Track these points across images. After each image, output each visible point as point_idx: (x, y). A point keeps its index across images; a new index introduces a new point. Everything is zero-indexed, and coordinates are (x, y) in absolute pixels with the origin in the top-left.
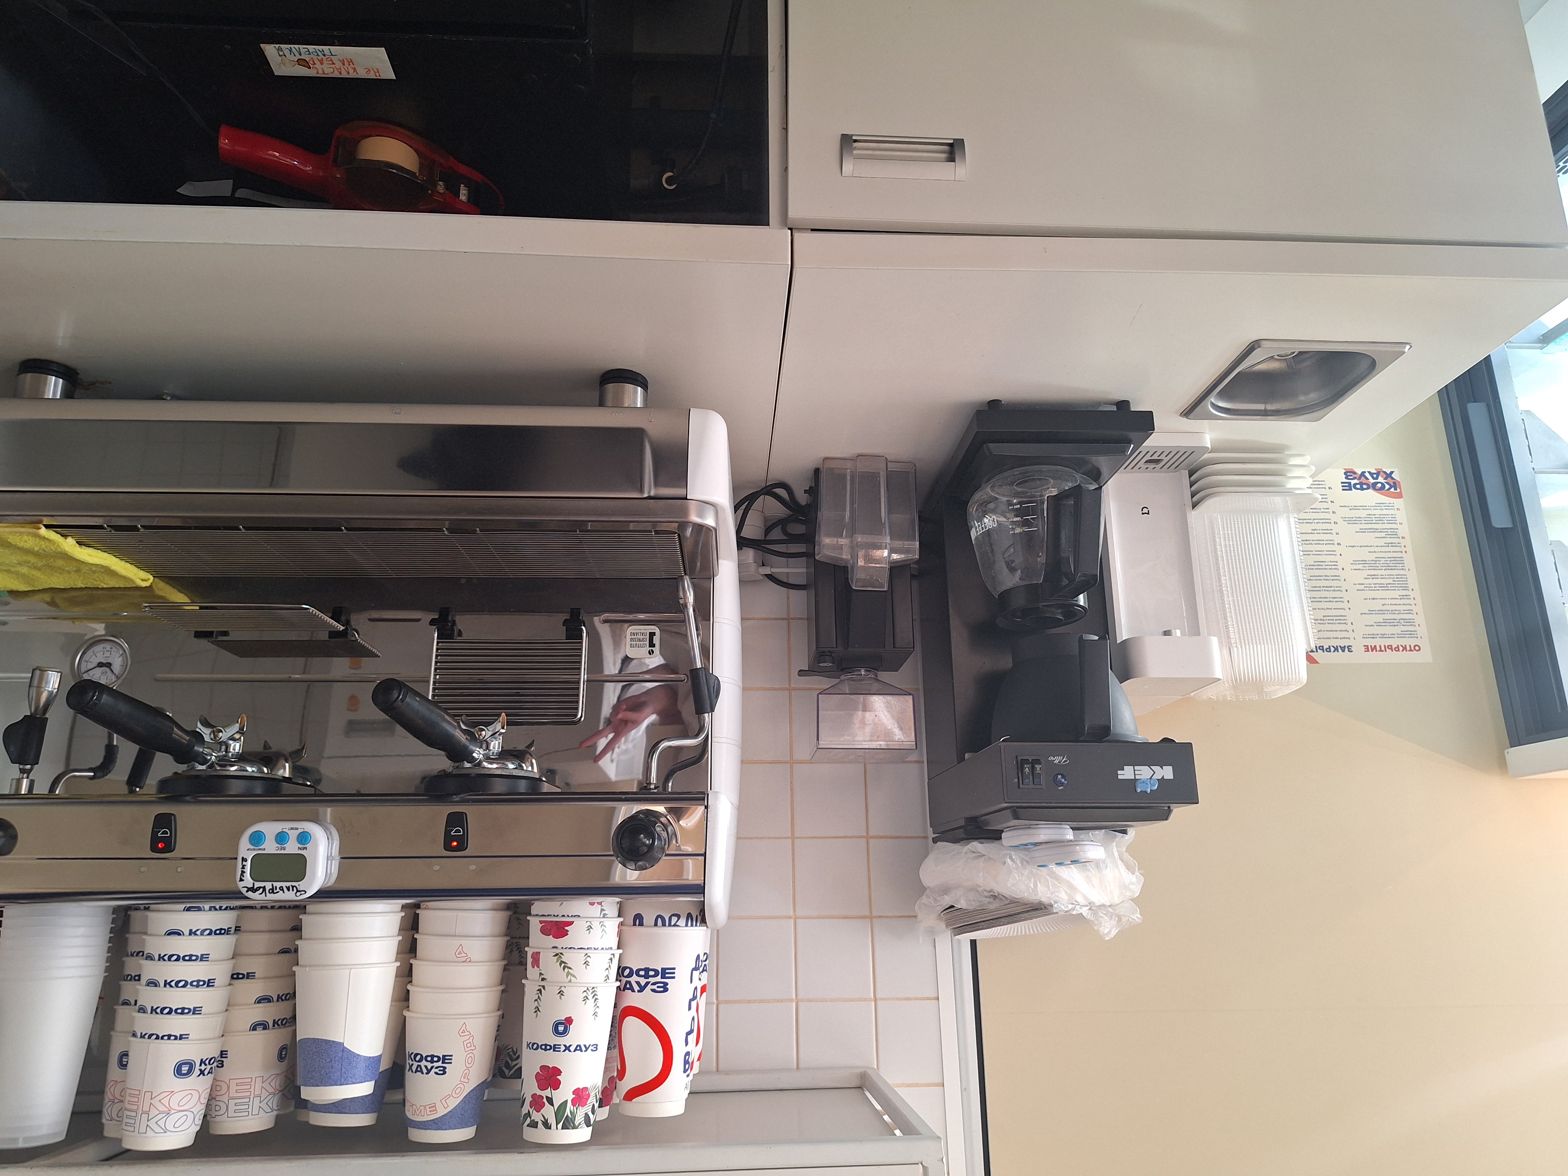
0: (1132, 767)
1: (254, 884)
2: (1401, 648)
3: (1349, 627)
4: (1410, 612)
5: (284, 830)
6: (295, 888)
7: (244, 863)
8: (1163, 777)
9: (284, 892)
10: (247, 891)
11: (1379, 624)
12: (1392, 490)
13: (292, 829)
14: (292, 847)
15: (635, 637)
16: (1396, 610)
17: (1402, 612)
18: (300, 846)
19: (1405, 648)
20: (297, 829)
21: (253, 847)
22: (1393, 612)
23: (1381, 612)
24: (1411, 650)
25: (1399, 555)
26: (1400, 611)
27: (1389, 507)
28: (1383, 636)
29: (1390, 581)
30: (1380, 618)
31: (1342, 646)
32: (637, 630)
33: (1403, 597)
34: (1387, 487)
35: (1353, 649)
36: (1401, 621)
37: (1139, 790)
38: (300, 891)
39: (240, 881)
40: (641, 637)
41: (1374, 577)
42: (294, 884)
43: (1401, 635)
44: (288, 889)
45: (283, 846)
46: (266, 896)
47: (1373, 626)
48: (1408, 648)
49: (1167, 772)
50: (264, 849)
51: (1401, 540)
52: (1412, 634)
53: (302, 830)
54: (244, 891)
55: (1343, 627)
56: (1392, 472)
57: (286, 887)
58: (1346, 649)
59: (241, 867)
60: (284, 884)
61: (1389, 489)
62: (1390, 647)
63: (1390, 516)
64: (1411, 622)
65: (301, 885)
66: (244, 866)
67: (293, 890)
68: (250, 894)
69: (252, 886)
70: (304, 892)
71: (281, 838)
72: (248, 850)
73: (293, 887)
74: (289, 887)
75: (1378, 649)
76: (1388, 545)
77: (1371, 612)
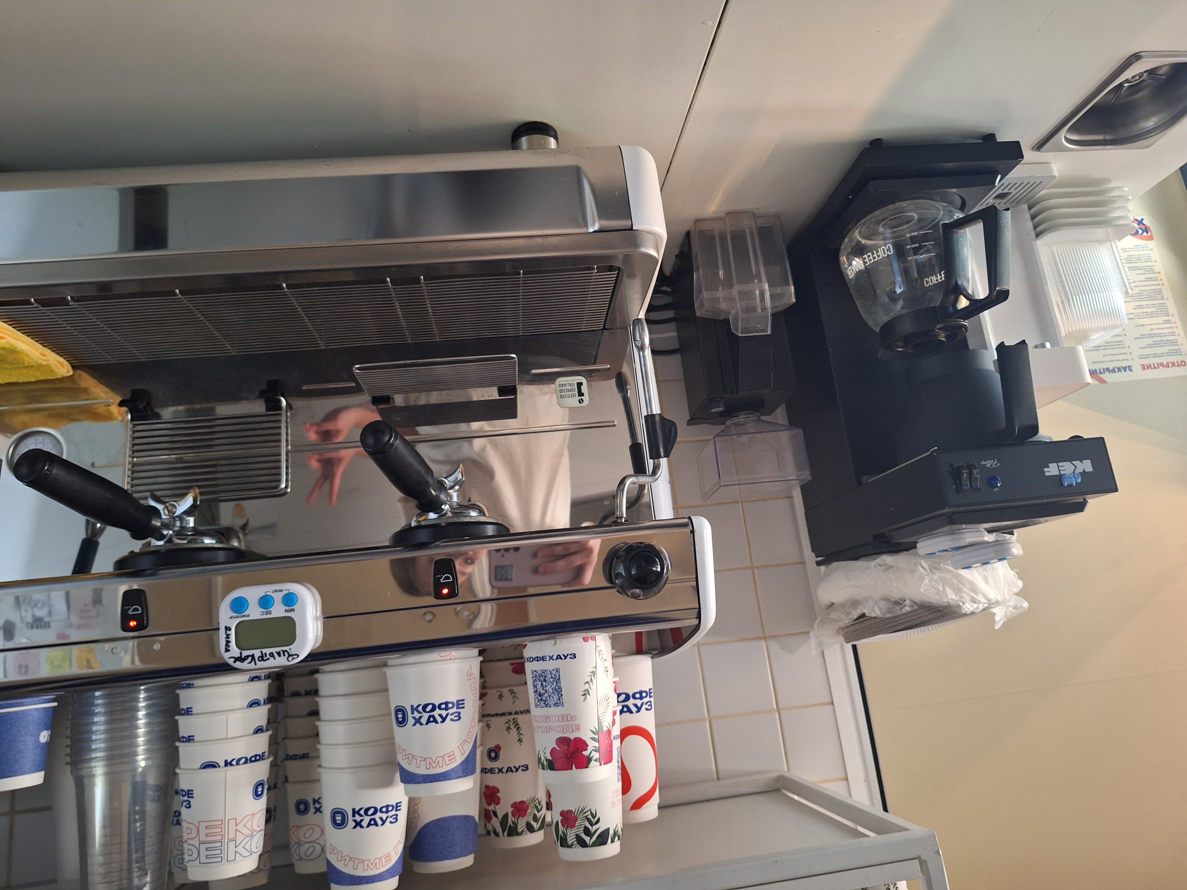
0: (1056, 464)
1: (241, 653)
2: (1170, 365)
3: (1127, 350)
4: (1173, 334)
5: (267, 593)
6: (286, 653)
7: (228, 632)
8: (1084, 470)
9: (275, 658)
10: (235, 662)
11: (1150, 346)
12: (1145, 234)
13: (276, 591)
14: (278, 611)
15: (564, 388)
16: (1162, 333)
17: (1167, 334)
18: (287, 608)
19: (1173, 364)
20: (281, 591)
21: (236, 615)
22: (1159, 335)
23: (1151, 336)
24: (1178, 366)
25: (1158, 287)
26: (1165, 333)
27: (1144, 248)
28: (1155, 356)
29: (1154, 309)
30: (1150, 341)
31: (1124, 366)
32: (564, 381)
33: (1166, 322)
34: (1140, 231)
35: (1133, 368)
36: (1168, 342)
37: (1066, 484)
38: (292, 655)
39: (226, 652)
40: (570, 388)
41: (1140, 307)
42: (284, 648)
43: (1170, 354)
44: (279, 654)
45: (268, 610)
46: (256, 664)
47: (1145, 348)
48: (1176, 364)
49: (1087, 466)
50: (248, 616)
51: (1157, 275)
52: (1178, 352)
53: (287, 592)
54: (231, 662)
55: (1122, 351)
56: (1142, 220)
57: (276, 652)
58: (1128, 369)
59: (225, 636)
60: (274, 650)
61: (1142, 233)
62: (1162, 364)
63: (1146, 256)
64: (1174, 343)
65: (293, 649)
66: (228, 636)
67: (284, 655)
68: (238, 665)
69: (239, 655)
70: (296, 656)
71: (265, 602)
72: (231, 618)
73: (284, 652)
74: (280, 652)
75: (1152, 366)
76: (1148, 279)
77: (1142, 337)
